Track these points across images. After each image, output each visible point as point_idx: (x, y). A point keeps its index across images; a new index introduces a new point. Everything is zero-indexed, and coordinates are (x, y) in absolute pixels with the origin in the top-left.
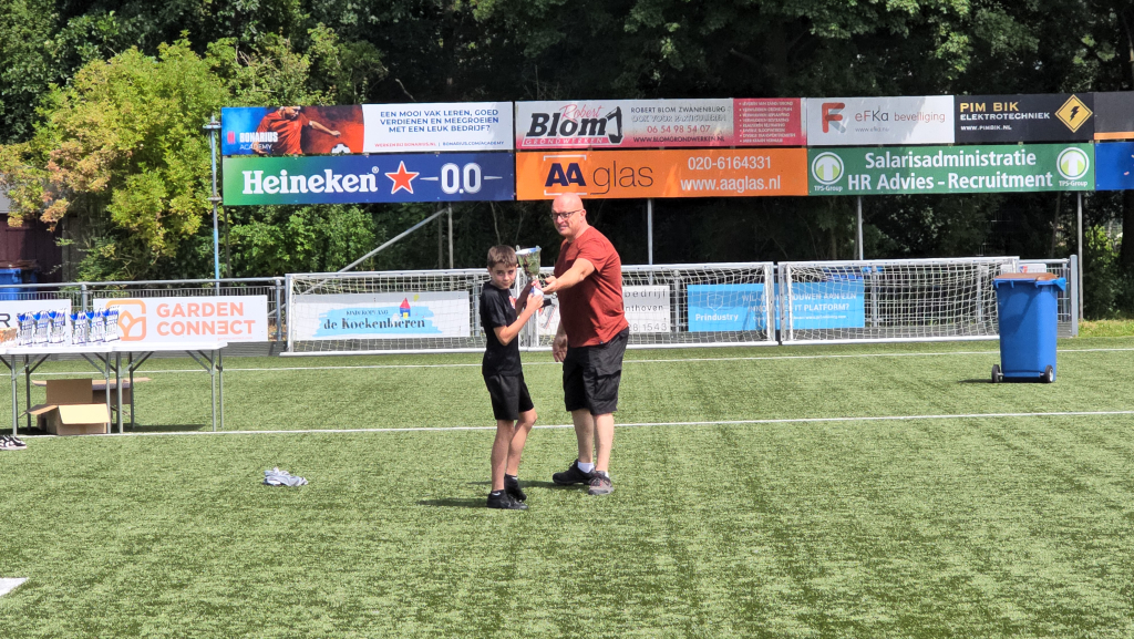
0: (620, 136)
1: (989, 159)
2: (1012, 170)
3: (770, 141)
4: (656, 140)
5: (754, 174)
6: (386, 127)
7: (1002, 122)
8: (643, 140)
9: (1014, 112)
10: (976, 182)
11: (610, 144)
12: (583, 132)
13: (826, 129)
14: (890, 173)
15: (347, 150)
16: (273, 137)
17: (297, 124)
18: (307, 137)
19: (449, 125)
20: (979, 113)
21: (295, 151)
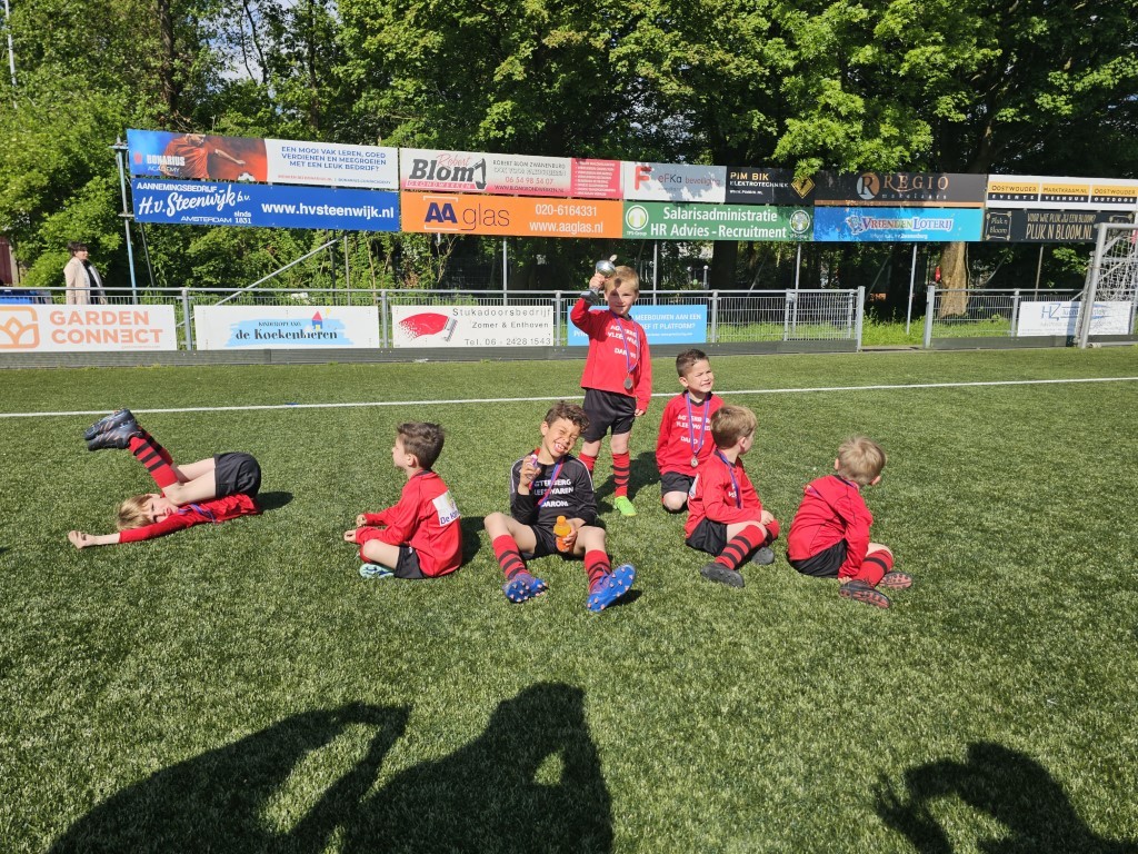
0: (484, 184)
1: (746, 215)
2: (761, 225)
3: (598, 195)
4: (511, 188)
5: (585, 220)
6: (287, 160)
7: (757, 189)
8: (502, 188)
9: (765, 181)
10: (737, 233)
11: (477, 190)
12: (455, 178)
13: (637, 187)
14: (680, 223)
15: (252, 179)
16: (180, 161)
17: (203, 151)
18: (213, 163)
19: (344, 164)
20: (743, 180)
21: (204, 175)
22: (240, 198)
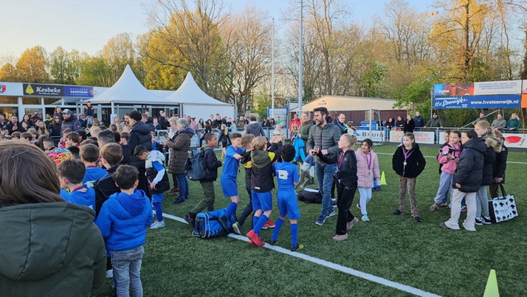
6: (481, 88)
15: (469, 95)
16: (448, 91)
17: (455, 88)
18: (457, 91)
19: (500, 87)
21: (454, 95)
22: (464, 101)
